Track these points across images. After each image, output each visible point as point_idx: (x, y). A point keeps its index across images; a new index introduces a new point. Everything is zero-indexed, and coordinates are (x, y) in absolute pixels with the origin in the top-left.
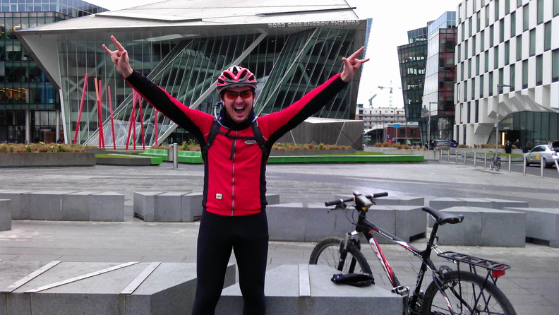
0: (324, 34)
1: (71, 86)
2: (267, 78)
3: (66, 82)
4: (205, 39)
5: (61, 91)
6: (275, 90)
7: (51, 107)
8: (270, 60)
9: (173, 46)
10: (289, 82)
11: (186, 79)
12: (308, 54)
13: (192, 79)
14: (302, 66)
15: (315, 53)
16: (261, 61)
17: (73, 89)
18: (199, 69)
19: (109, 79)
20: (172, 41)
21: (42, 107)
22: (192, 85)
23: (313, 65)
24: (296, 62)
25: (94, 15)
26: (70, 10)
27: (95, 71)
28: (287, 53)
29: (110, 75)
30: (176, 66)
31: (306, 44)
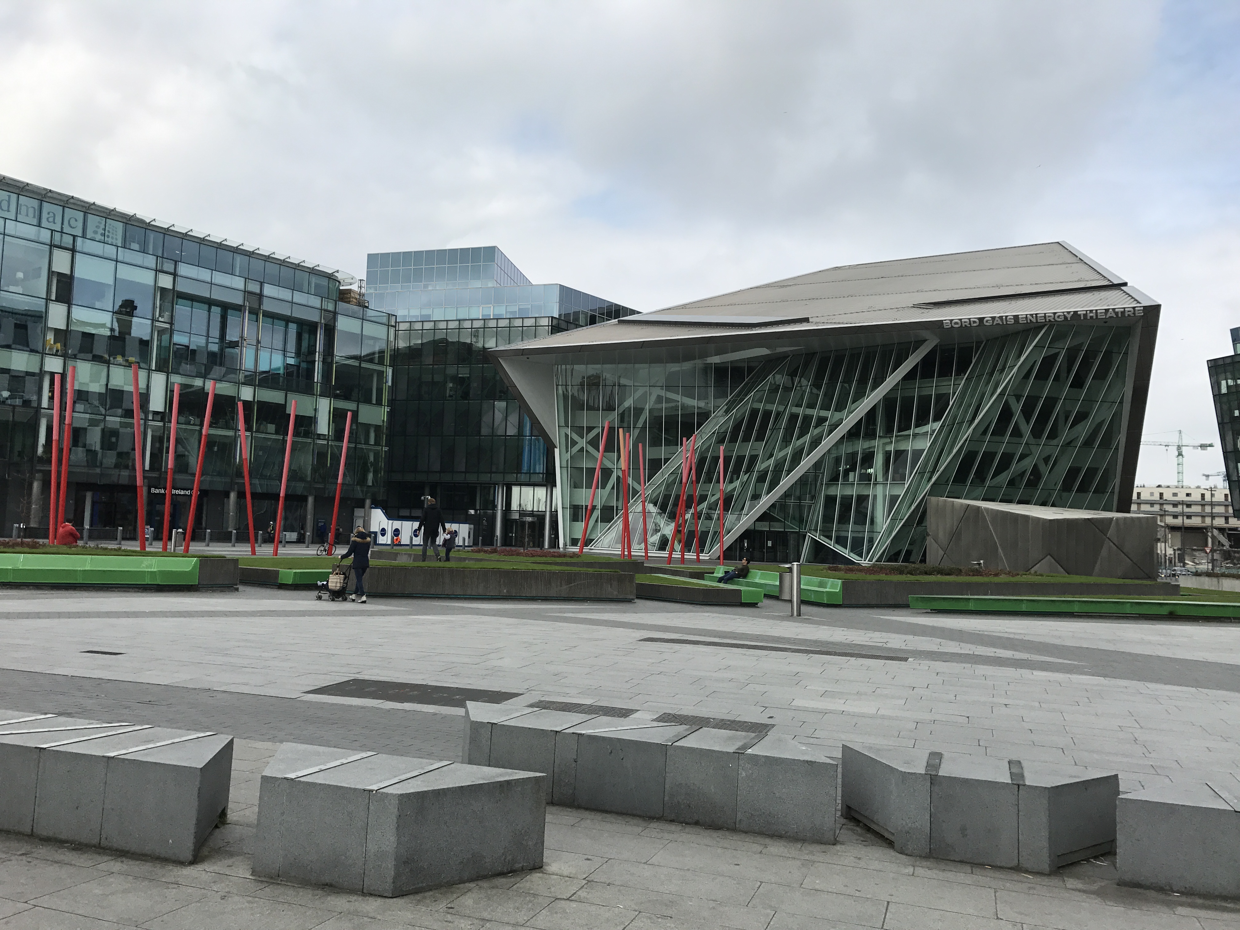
0: (1060, 336)
1: (574, 443)
2: (937, 425)
3: (567, 435)
4: (814, 354)
5: (557, 451)
6: (955, 451)
7: (539, 478)
8: (943, 391)
9: (750, 369)
10: (985, 432)
11: (774, 429)
12: (1027, 376)
13: (786, 429)
14: (1012, 402)
15: (1042, 375)
16: (925, 392)
17: (576, 448)
18: (801, 411)
19: (637, 431)
20: (750, 360)
21: (523, 478)
22: (787, 441)
23: (1036, 399)
24: (1002, 394)
25: (615, 321)
26: (576, 314)
27: (614, 416)
28: (980, 376)
29: (640, 424)
30: (756, 405)
31: (1022, 359)
